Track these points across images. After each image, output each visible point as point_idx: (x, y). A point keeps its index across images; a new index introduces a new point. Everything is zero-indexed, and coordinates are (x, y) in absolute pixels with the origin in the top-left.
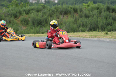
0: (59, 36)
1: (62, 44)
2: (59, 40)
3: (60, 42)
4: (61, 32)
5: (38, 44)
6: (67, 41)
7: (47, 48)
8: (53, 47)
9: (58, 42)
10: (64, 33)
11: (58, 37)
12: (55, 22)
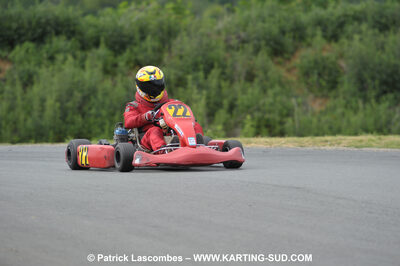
0: (162, 122)
1: (171, 150)
2: (163, 139)
3: (165, 145)
4: (170, 108)
5: (85, 154)
6: (192, 141)
7: (118, 166)
8: (137, 161)
9: (157, 145)
10: (180, 112)
11: (158, 126)
12: (153, 73)
